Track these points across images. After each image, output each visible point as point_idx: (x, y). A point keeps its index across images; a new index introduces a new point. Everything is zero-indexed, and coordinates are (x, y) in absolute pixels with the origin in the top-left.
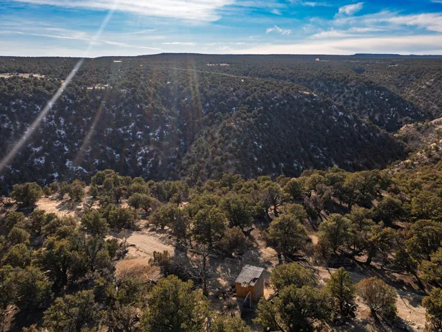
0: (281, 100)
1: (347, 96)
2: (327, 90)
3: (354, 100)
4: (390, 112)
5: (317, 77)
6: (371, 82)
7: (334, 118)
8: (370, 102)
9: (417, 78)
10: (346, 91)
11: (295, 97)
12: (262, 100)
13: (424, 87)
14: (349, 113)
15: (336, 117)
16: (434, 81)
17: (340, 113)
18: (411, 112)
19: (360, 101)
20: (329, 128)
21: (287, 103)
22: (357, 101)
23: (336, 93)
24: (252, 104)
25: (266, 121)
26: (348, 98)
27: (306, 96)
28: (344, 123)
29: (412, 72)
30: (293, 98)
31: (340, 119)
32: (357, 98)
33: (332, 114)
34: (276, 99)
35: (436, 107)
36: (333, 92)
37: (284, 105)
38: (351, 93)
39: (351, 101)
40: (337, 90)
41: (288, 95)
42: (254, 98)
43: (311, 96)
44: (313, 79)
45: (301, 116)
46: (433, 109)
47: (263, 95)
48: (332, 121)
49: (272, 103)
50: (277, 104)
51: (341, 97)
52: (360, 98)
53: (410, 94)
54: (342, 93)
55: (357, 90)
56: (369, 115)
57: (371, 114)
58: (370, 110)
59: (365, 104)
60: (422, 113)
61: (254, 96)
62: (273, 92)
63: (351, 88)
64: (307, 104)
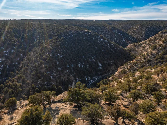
0: (74, 34)
1: (105, 33)
2: (97, 31)
3: (108, 35)
4: (123, 40)
5: (93, 25)
6: (115, 27)
7: (99, 42)
8: (115, 35)
9: (133, 26)
10: (105, 31)
11: (81, 32)
12: (64, 34)
13: (135, 29)
14: (105, 39)
16: (139, 27)
17: (102, 39)
18: (131, 39)
19: (111, 35)
20: (97, 46)
21: (77, 35)
22: (109, 35)
23: (100, 32)
24: (59, 36)
25: (66, 44)
27: (86, 32)
28: (103, 44)
29: (130, 24)
30: (80, 33)
31: (102, 42)
32: (109, 34)
33: (98, 40)
34: (71, 33)
35: (140, 37)
36: (99, 31)
37: (75, 36)
38: (107, 32)
39: (107, 35)
40: (101, 31)
41: (78, 31)
42: (61, 33)
43: (88, 32)
44: (91, 26)
45: (83, 41)
47: (65, 32)
48: (98, 43)
49: (70, 35)
50: (72, 36)
51: (103, 34)
52: (111, 34)
53: (130, 32)
54: (103, 32)
55: (109, 30)
56: (114, 41)
57: (115, 40)
58: (115, 39)
59: (113, 36)
60: (136, 39)
61: (61, 32)
62: (70, 30)
63: (107, 30)
64: (86, 35)
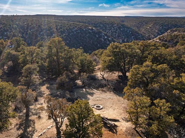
0: (77, 30)
1: (113, 31)
2: (104, 28)
3: (116, 32)
4: (131, 38)
5: (100, 23)
6: (124, 25)
8: (123, 33)
9: (146, 24)
10: (113, 28)
11: (84, 29)
12: (67, 31)
13: (148, 28)
14: (110, 37)
15: (103, 39)
16: (153, 25)
18: (141, 38)
19: (118, 33)
20: (99, 44)
21: (80, 32)
22: (117, 33)
23: (108, 30)
24: (62, 33)
25: (68, 40)
26: (113, 32)
27: (90, 29)
29: (144, 21)
30: (83, 30)
31: (105, 40)
32: (117, 32)
34: (74, 30)
35: (153, 36)
36: (107, 29)
37: (78, 33)
38: (115, 29)
40: (109, 28)
41: (81, 28)
42: (64, 30)
43: (92, 29)
44: (98, 24)
45: (86, 38)
46: (152, 37)
47: (68, 28)
48: (101, 41)
49: (73, 32)
50: (75, 33)
51: (110, 31)
52: (119, 32)
53: (142, 30)
54: (111, 29)
55: (117, 28)
56: (122, 39)
58: (123, 37)
59: (121, 34)
60: (146, 38)
61: (64, 29)
62: (74, 27)
63: (115, 27)
64: (89, 33)
